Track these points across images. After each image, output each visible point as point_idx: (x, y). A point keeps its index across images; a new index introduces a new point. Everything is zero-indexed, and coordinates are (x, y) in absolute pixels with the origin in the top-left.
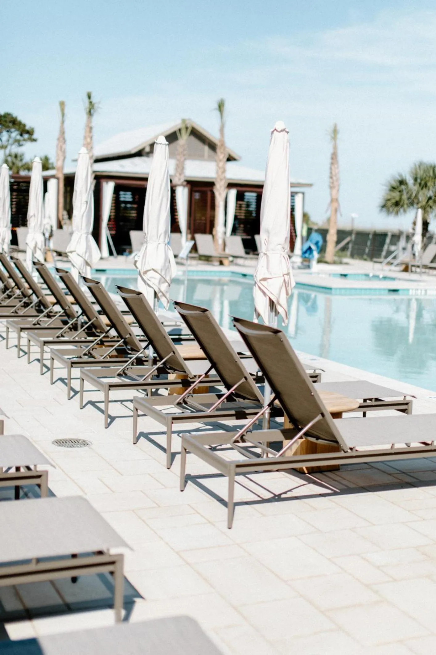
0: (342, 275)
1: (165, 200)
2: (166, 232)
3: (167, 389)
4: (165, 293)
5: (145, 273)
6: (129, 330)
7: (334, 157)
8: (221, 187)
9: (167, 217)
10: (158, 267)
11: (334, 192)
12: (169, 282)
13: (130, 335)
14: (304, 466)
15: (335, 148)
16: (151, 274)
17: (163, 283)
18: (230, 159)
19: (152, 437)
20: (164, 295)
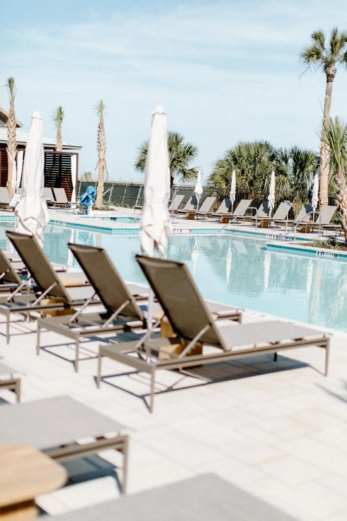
0: (111, 218)
1: (40, 163)
2: (41, 188)
3: (40, 312)
4: (41, 236)
5: (26, 220)
6: (10, 266)
7: (101, 126)
8: (12, 148)
9: (42, 177)
10: (36, 215)
11: (102, 153)
12: (44, 227)
13: (10, 269)
14: (180, 366)
15: (101, 119)
16: (30, 221)
17: (39, 227)
18: (18, 126)
19: (47, 349)
20: (40, 237)
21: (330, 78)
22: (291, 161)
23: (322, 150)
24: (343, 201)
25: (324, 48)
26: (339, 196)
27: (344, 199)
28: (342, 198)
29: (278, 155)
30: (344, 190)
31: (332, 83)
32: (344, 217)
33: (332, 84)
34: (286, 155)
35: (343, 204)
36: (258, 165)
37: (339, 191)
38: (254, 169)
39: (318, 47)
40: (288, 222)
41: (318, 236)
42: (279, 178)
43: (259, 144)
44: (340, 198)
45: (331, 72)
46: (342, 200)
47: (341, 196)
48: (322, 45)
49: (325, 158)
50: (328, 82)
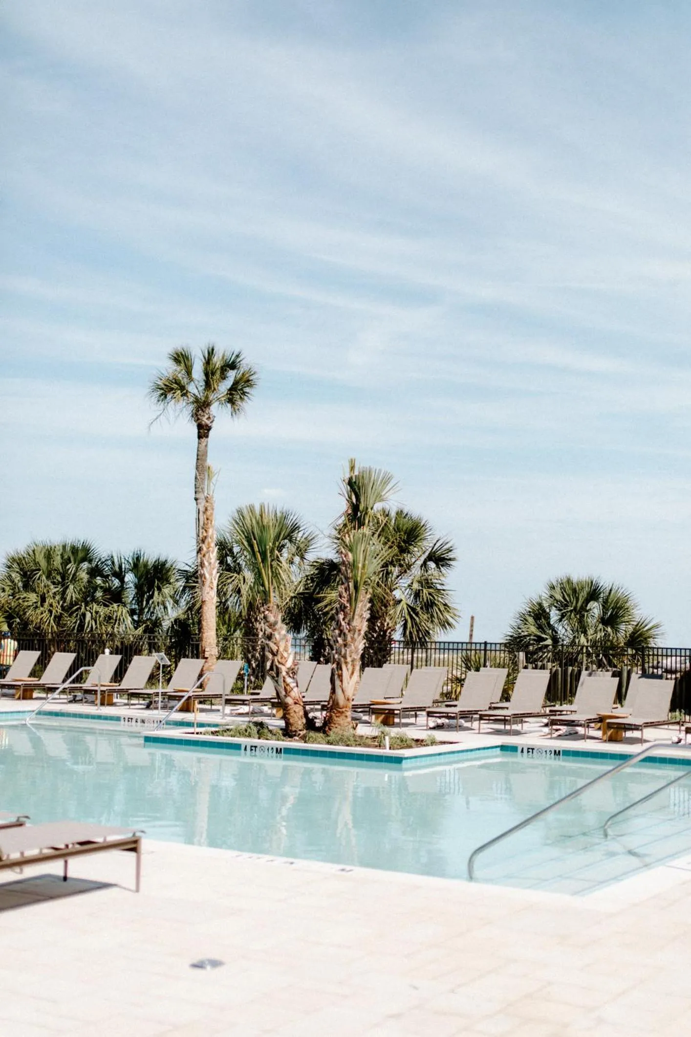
21: (203, 431)
22: (130, 577)
23: (204, 559)
24: (279, 652)
25: (191, 379)
26: (272, 645)
27: (281, 649)
28: (278, 647)
29: (105, 567)
30: (279, 633)
31: (206, 439)
32: (282, 681)
33: (207, 442)
34: (120, 567)
35: (279, 657)
36: (71, 587)
37: (271, 634)
38: (64, 593)
39: (182, 376)
40: (162, 693)
41: (221, 717)
42: (112, 609)
43: (71, 547)
44: (275, 648)
45: (205, 420)
46: (277, 651)
47: (275, 644)
48: (189, 372)
49: (211, 574)
50: (200, 437)
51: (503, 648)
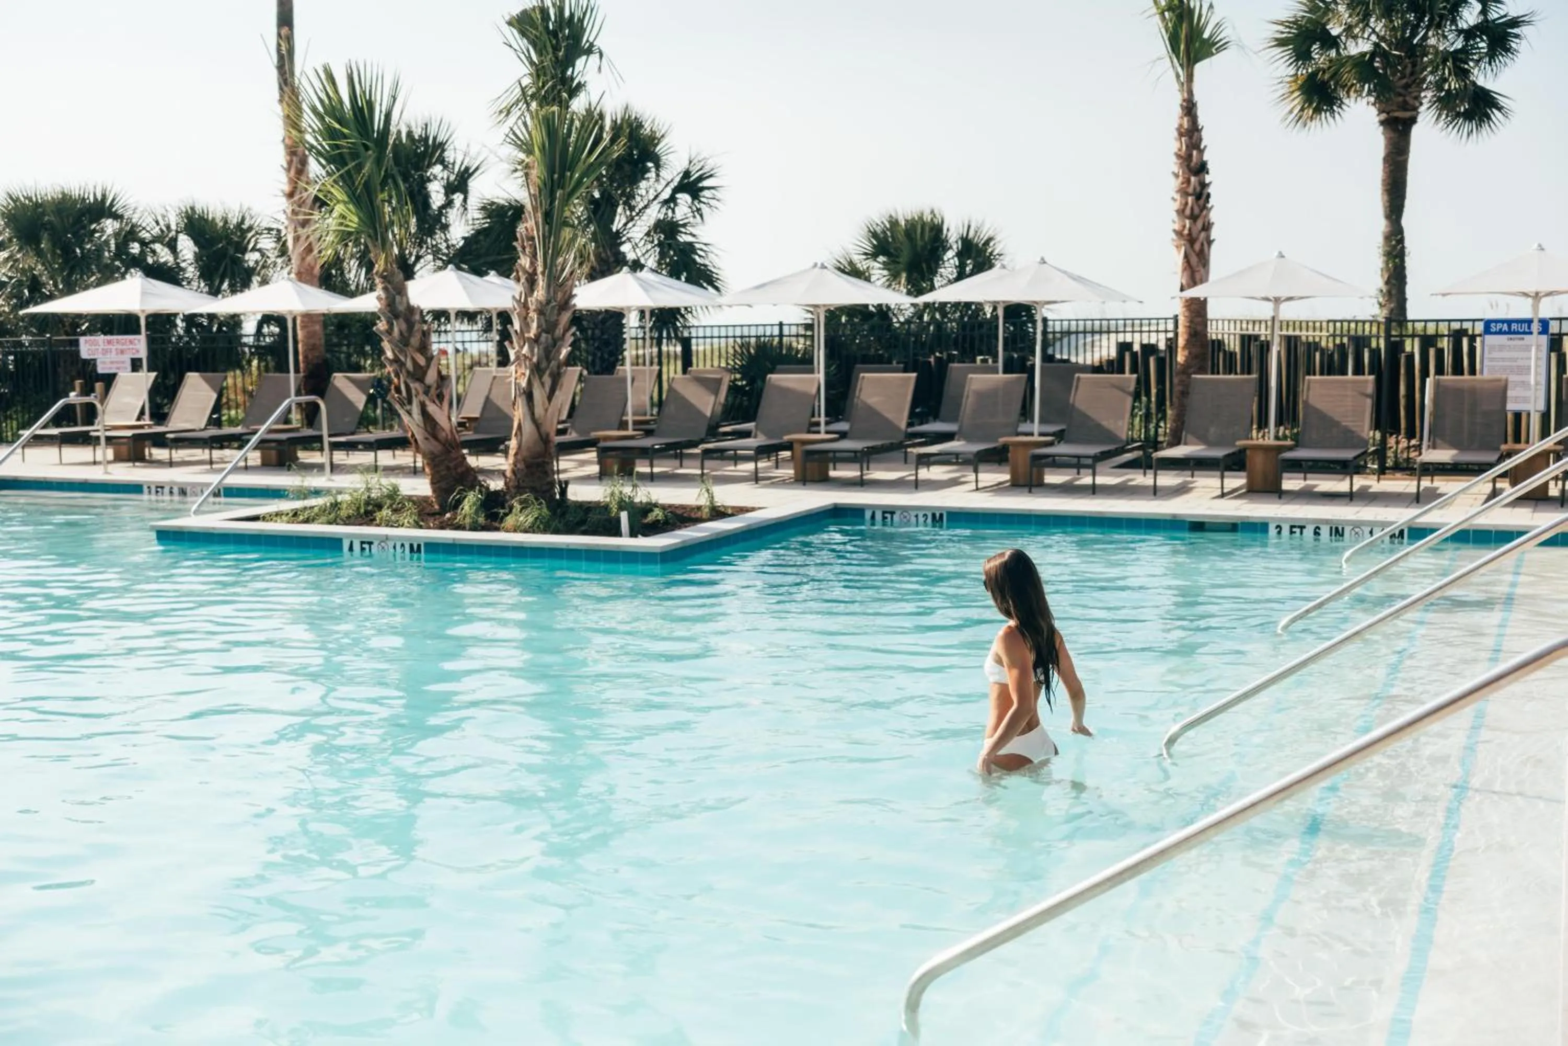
24: (409, 357)
27: (414, 351)
34: (170, 228)
35: (410, 367)
51: (802, 332)
